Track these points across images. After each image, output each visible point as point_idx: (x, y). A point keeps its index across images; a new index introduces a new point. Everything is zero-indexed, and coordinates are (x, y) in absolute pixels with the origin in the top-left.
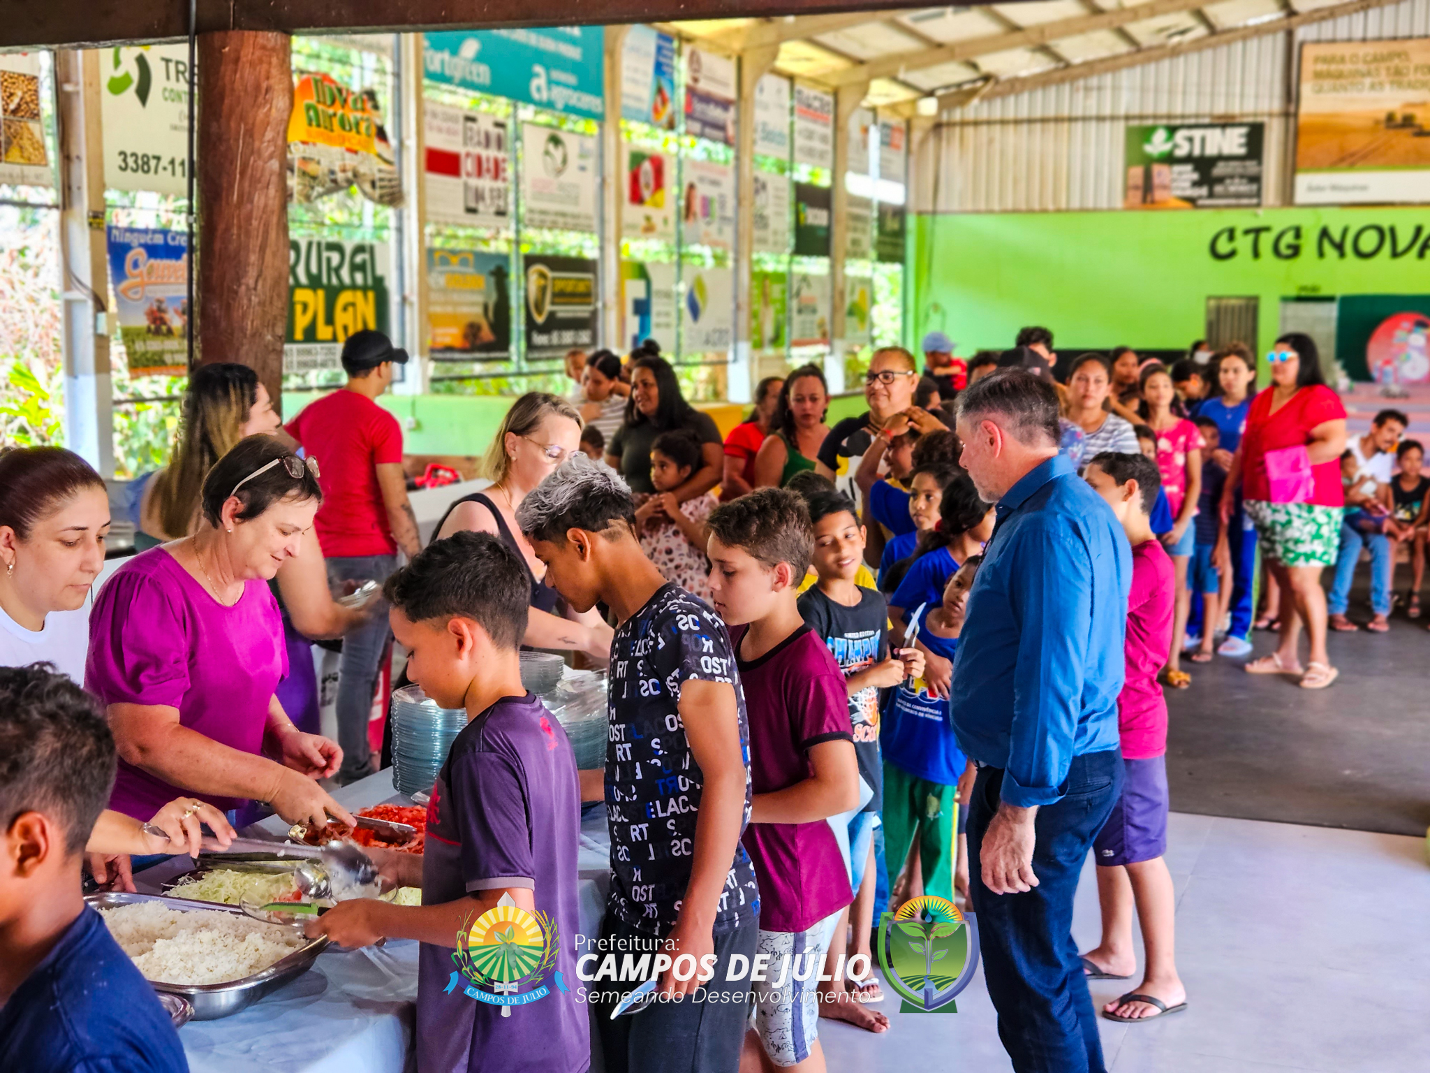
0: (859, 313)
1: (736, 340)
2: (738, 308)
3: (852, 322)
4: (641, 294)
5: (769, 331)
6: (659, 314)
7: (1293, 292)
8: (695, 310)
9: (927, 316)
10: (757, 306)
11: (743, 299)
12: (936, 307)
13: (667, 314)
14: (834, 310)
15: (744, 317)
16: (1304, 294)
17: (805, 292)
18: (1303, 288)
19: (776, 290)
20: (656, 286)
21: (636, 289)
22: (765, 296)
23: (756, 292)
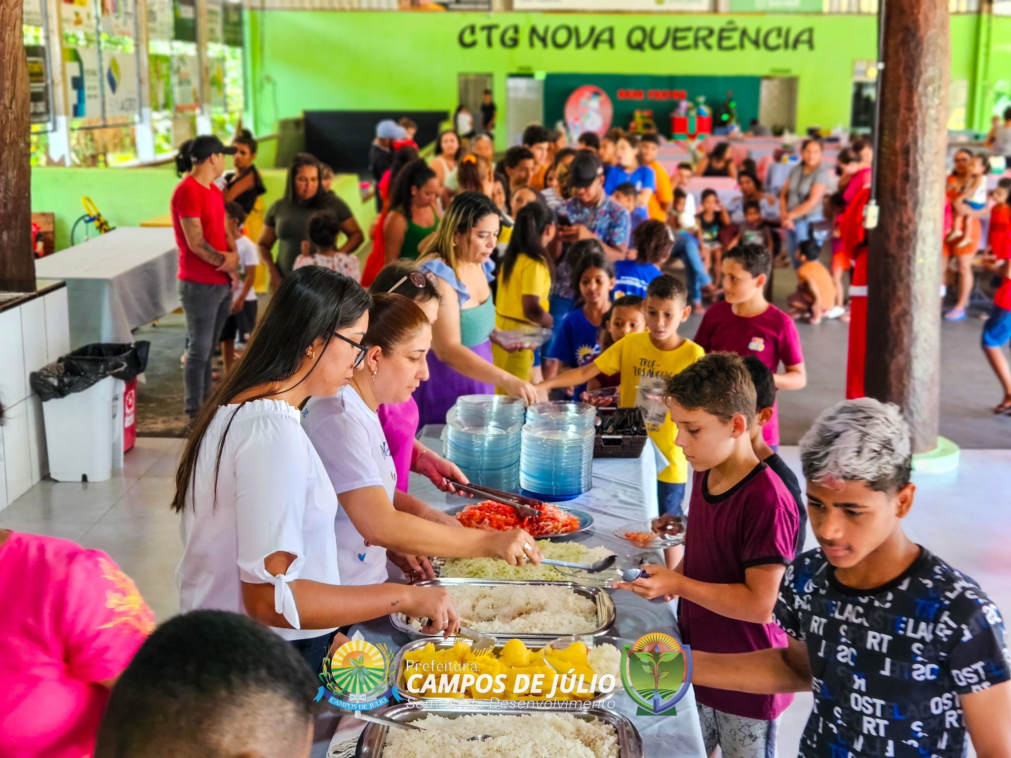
0: (217, 83)
1: (141, 106)
2: (140, 81)
3: (214, 90)
4: (77, 73)
5: (161, 99)
6: (89, 88)
7: (514, 70)
8: (113, 85)
9: (262, 86)
10: (154, 80)
11: (145, 75)
12: (268, 79)
13: (95, 88)
14: (202, 82)
15: (146, 89)
16: (523, 72)
17: (183, 69)
18: (521, 68)
19: (164, 68)
20: (86, 66)
21: (73, 70)
22: (157, 72)
23: (152, 69)
